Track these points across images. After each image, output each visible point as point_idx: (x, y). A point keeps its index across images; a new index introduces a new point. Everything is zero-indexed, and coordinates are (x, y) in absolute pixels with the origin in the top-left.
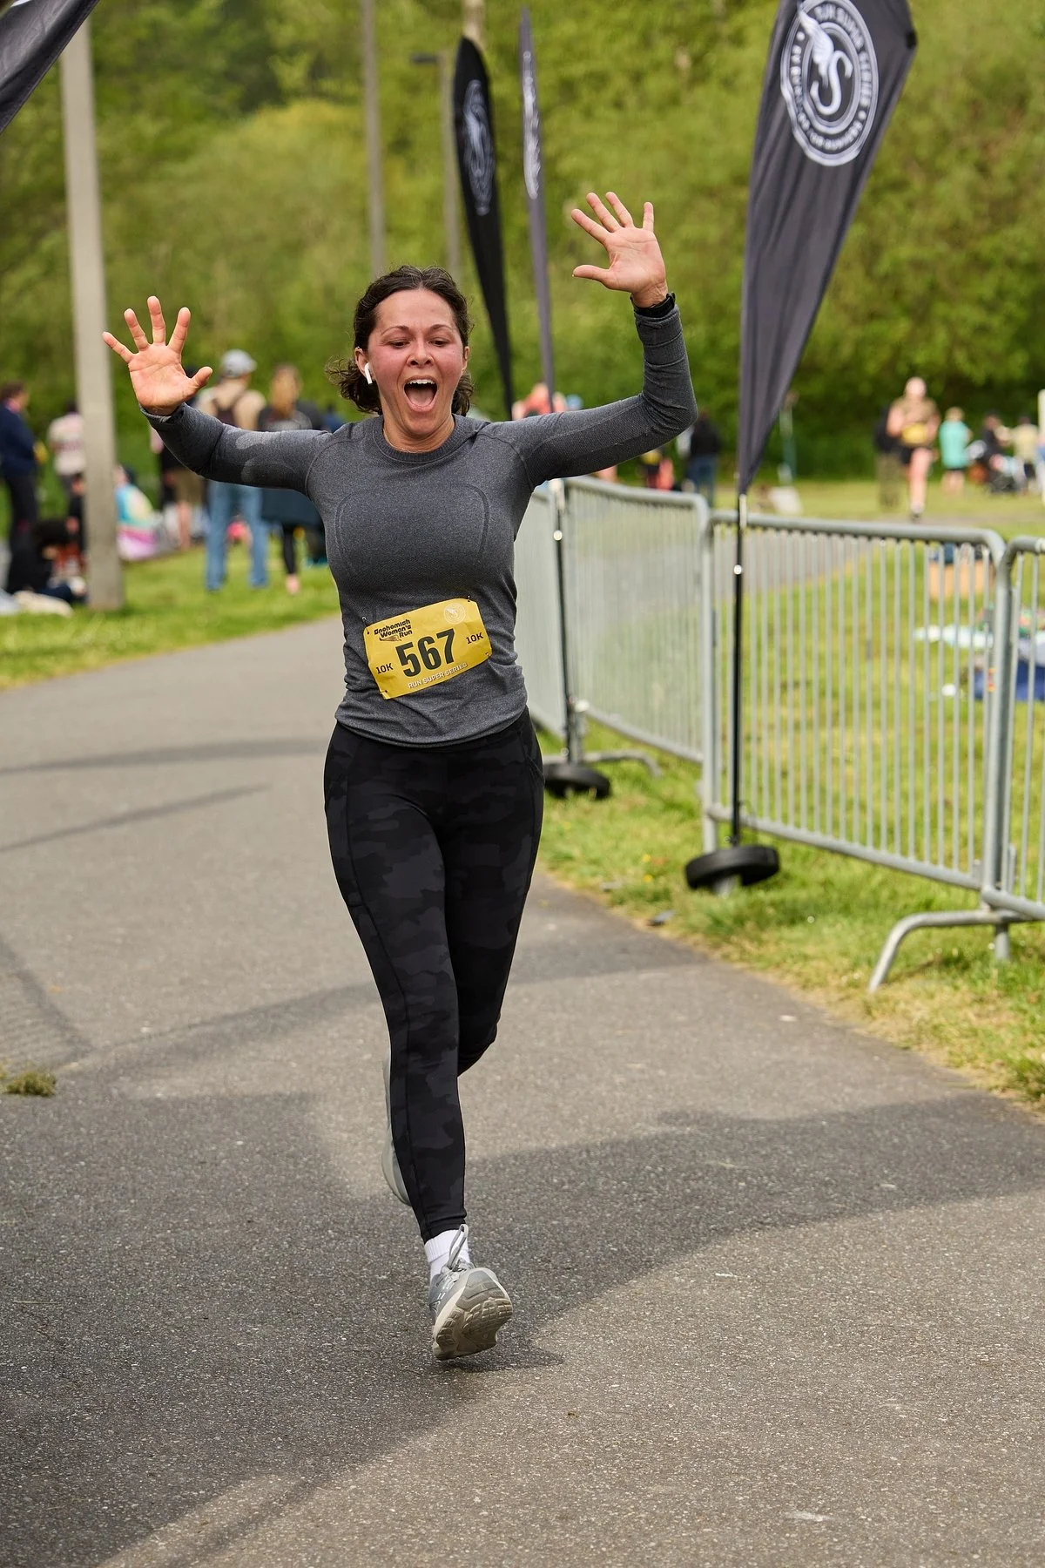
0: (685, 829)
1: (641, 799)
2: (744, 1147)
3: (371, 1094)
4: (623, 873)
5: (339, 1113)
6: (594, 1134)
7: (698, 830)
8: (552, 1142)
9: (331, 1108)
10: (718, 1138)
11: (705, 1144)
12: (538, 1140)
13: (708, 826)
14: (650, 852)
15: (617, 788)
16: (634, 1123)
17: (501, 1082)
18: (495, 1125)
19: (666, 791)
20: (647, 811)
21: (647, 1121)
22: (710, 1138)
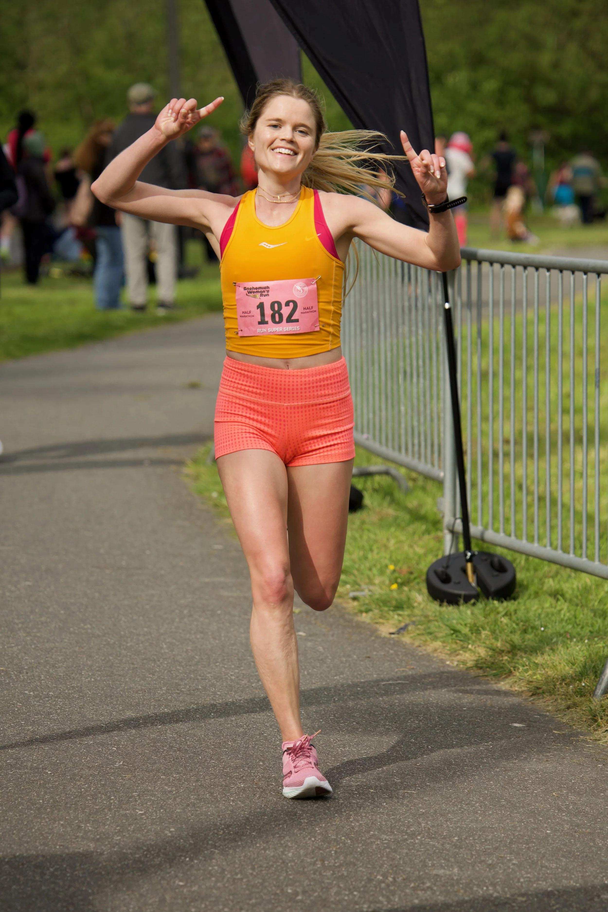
0: (428, 540)
1: (391, 511)
2: (472, 855)
3: (120, 801)
4: (371, 582)
5: (88, 821)
6: (329, 842)
7: (440, 540)
8: (289, 852)
9: (81, 816)
10: (448, 846)
11: (434, 852)
12: (276, 849)
13: (448, 537)
14: (396, 563)
15: (367, 500)
16: (369, 832)
17: (244, 789)
18: (237, 833)
19: (412, 503)
20: (396, 523)
21: (380, 829)
22: (440, 846)
